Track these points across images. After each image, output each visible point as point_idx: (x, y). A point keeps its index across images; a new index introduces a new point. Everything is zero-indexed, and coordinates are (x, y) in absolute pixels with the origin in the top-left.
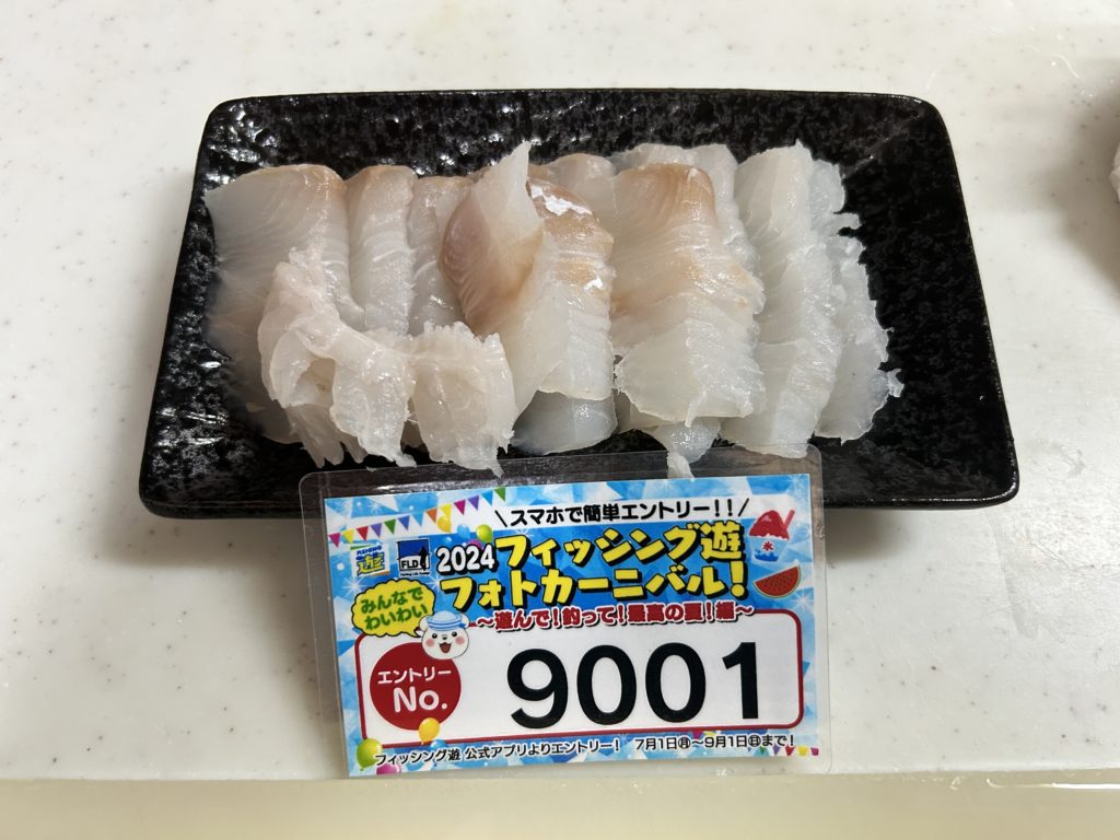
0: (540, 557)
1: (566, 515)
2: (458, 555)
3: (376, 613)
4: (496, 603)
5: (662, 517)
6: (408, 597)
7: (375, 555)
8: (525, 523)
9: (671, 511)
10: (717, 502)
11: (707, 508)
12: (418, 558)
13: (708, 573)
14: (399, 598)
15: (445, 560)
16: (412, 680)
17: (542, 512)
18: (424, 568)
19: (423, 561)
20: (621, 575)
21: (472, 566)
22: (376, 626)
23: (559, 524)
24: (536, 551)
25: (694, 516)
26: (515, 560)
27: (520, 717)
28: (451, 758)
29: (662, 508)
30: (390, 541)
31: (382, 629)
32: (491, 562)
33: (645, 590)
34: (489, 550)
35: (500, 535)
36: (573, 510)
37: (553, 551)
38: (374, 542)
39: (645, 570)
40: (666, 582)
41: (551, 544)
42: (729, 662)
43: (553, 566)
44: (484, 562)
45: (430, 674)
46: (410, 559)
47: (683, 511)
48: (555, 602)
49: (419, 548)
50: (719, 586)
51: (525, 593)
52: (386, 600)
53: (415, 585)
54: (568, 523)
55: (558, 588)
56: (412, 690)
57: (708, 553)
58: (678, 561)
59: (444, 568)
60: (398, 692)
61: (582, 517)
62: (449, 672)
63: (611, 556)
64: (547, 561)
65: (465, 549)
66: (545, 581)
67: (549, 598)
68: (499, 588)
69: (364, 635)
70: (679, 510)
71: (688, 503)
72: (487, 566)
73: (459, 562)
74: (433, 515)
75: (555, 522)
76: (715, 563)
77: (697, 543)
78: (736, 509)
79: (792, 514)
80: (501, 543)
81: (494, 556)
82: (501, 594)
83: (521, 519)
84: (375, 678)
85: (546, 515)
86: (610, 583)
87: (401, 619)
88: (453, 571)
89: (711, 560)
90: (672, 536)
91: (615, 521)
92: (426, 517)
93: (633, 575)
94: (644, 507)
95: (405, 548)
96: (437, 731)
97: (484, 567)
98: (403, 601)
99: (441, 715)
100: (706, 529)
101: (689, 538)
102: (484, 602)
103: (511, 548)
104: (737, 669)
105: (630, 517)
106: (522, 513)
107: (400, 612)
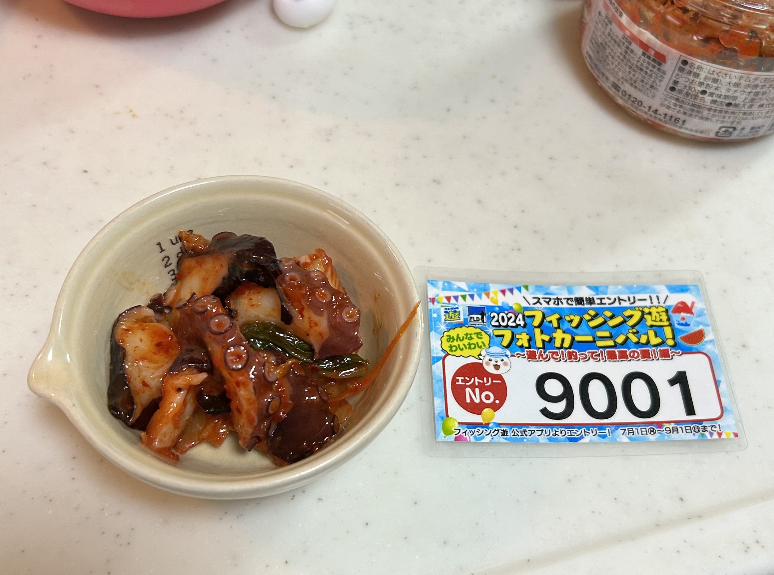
0: (551, 322)
1: (564, 301)
2: (503, 318)
3: (455, 343)
4: (526, 345)
5: (620, 303)
6: (474, 336)
7: (455, 312)
8: (541, 304)
9: (625, 301)
10: (650, 297)
11: (645, 300)
12: (480, 316)
13: (651, 333)
14: (469, 337)
15: (495, 319)
16: (477, 384)
17: (550, 299)
18: (483, 322)
19: (482, 318)
20: (600, 334)
21: (511, 323)
22: (455, 351)
23: (561, 306)
24: (548, 319)
25: (638, 304)
26: (536, 322)
27: (545, 412)
28: (503, 435)
29: (620, 300)
30: (463, 305)
31: (458, 353)
32: (522, 323)
33: (615, 342)
34: (520, 316)
35: (526, 309)
36: (568, 299)
37: (559, 320)
38: (455, 305)
39: (614, 331)
40: (627, 338)
41: (557, 316)
42: (672, 382)
43: (559, 327)
44: (518, 322)
45: (488, 382)
46: (475, 316)
47: (632, 301)
48: (561, 347)
49: (481, 311)
50: (658, 340)
51: (543, 341)
52: (461, 336)
53: (478, 330)
54: (565, 305)
55: (563, 340)
56: (477, 390)
57: (649, 322)
58: (633, 326)
59: (494, 323)
60: (468, 390)
61: (574, 303)
62: (499, 382)
63: (593, 324)
64: (555, 324)
65: (507, 315)
66: (554, 335)
67: (558, 344)
68: (528, 337)
69: (448, 354)
70: (629, 300)
71: (634, 298)
72: (520, 325)
73: (503, 320)
74: (488, 295)
75: (558, 304)
76: (654, 328)
77: (642, 318)
78: (662, 300)
79: (693, 303)
80: (527, 313)
81: (524, 320)
82: (529, 340)
83: (538, 302)
84: (454, 381)
85: (552, 301)
86: (594, 338)
87: (470, 348)
88: (500, 326)
89: (652, 326)
90: (628, 313)
91: (593, 306)
92: (484, 296)
93: (607, 334)
94: (609, 299)
95: (472, 310)
96: (493, 417)
97: (518, 326)
98: (471, 338)
99: (495, 407)
100: (647, 310)
101: (637, 315)
102: (519, 343)
103: (533, 316)
104: (677, 387)
105: (602, 303)
106: (539, 299)
107: (470, 344)
